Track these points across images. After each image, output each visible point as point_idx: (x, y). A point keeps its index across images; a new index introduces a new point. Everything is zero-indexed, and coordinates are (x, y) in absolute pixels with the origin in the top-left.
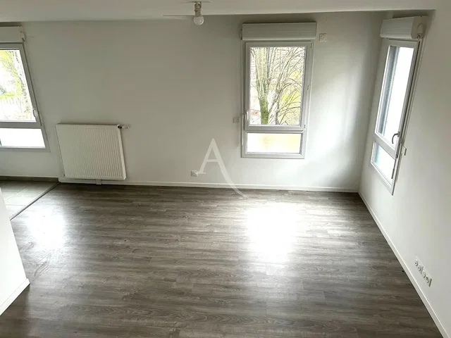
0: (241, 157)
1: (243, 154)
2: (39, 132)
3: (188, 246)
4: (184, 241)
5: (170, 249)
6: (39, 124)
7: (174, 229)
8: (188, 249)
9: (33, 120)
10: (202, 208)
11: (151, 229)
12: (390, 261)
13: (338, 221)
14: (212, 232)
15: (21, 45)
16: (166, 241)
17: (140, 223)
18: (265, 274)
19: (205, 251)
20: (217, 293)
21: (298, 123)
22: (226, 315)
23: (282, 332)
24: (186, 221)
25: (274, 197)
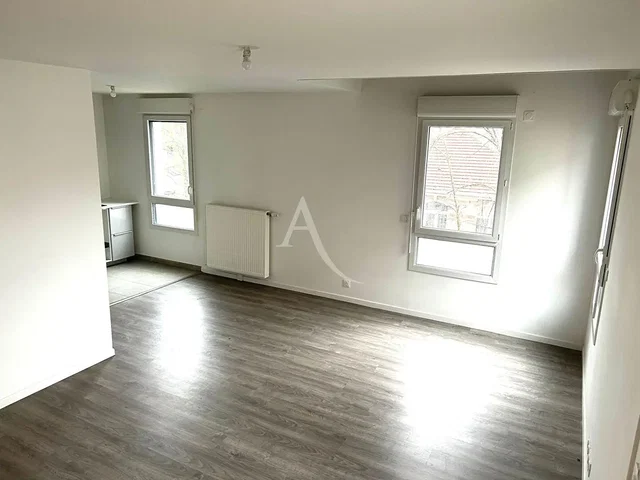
0: (408, 269)
1: (411, 266)
2: (190, 212)
3: (295, 360)
4: (292, 353)
5: (273, 357)
6: (193, 203)
7: (289, 339)
8: (292, 363)
9: (188, 198)
10: (339, 325)
11: (264, 333)
12: (566, 443)
13: (519, 377)
14: (333, 352)
15: (188, 118)
16: (272, 349)
17: (256, 325)
18: (367, 410)
19: (309, 368)
20: (294, 414)
21: (489, 231)
22: (288, 438)
23: (343, 474)
24: (310, 334)
25: (443, 332)
